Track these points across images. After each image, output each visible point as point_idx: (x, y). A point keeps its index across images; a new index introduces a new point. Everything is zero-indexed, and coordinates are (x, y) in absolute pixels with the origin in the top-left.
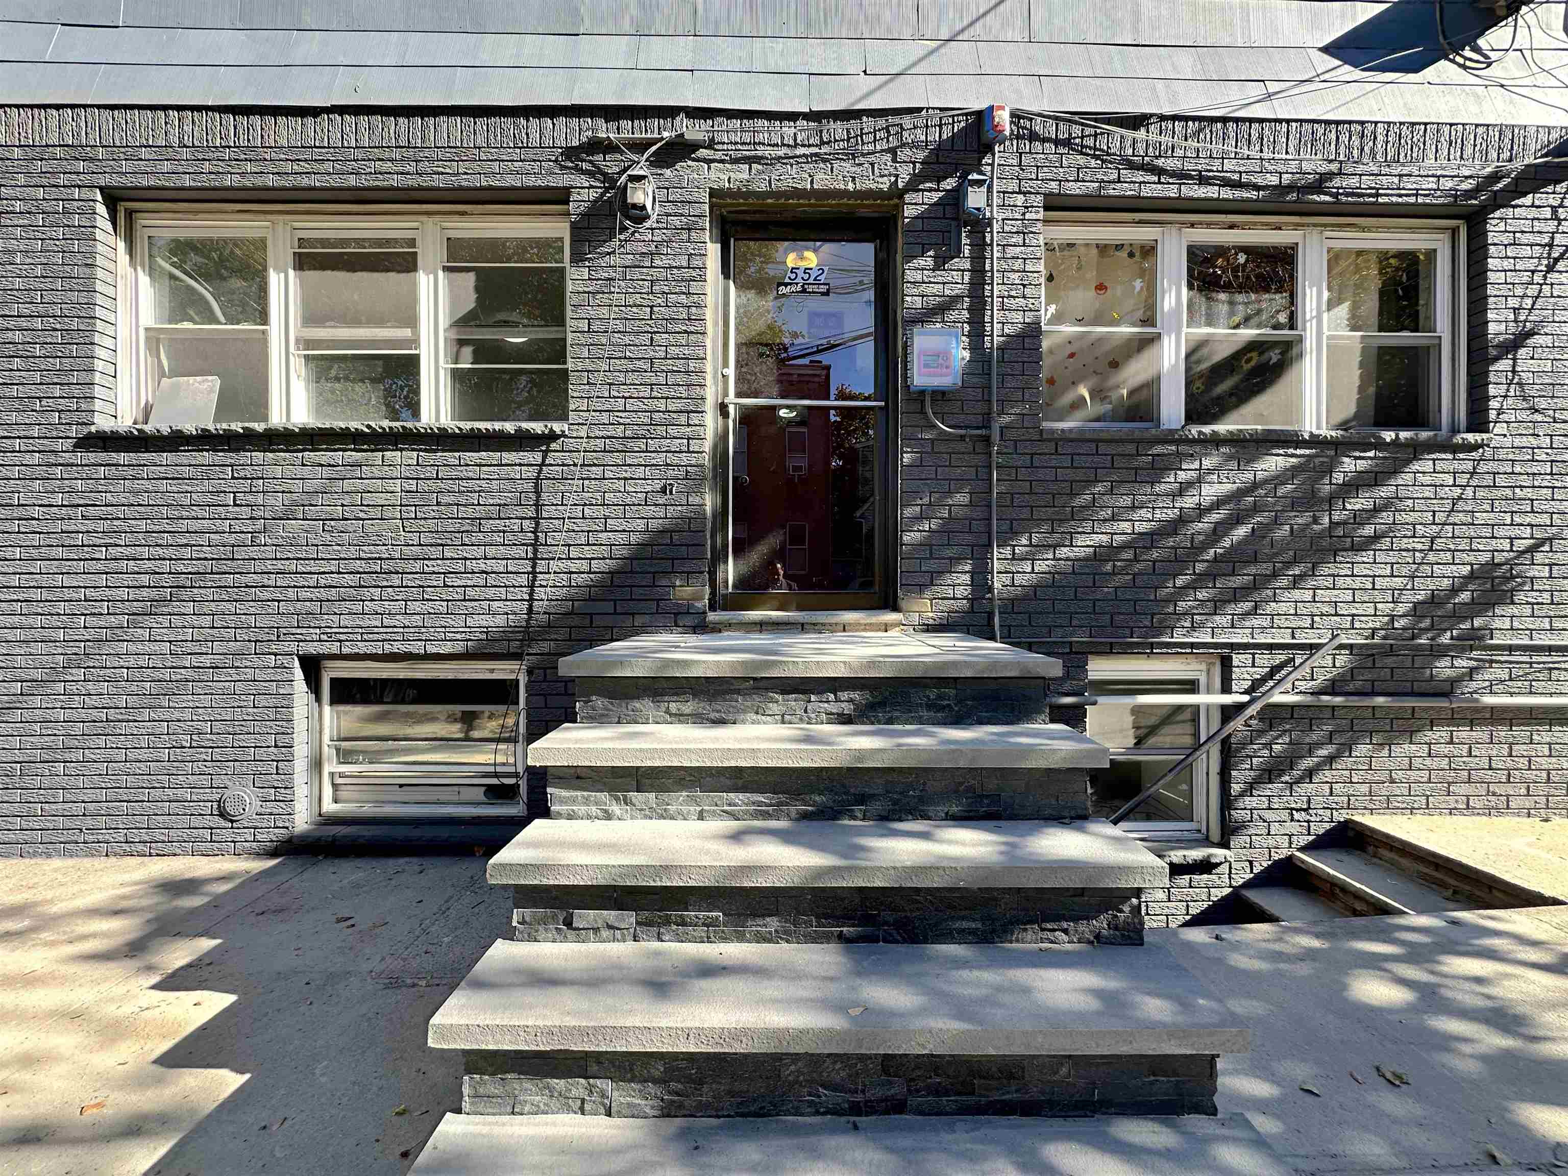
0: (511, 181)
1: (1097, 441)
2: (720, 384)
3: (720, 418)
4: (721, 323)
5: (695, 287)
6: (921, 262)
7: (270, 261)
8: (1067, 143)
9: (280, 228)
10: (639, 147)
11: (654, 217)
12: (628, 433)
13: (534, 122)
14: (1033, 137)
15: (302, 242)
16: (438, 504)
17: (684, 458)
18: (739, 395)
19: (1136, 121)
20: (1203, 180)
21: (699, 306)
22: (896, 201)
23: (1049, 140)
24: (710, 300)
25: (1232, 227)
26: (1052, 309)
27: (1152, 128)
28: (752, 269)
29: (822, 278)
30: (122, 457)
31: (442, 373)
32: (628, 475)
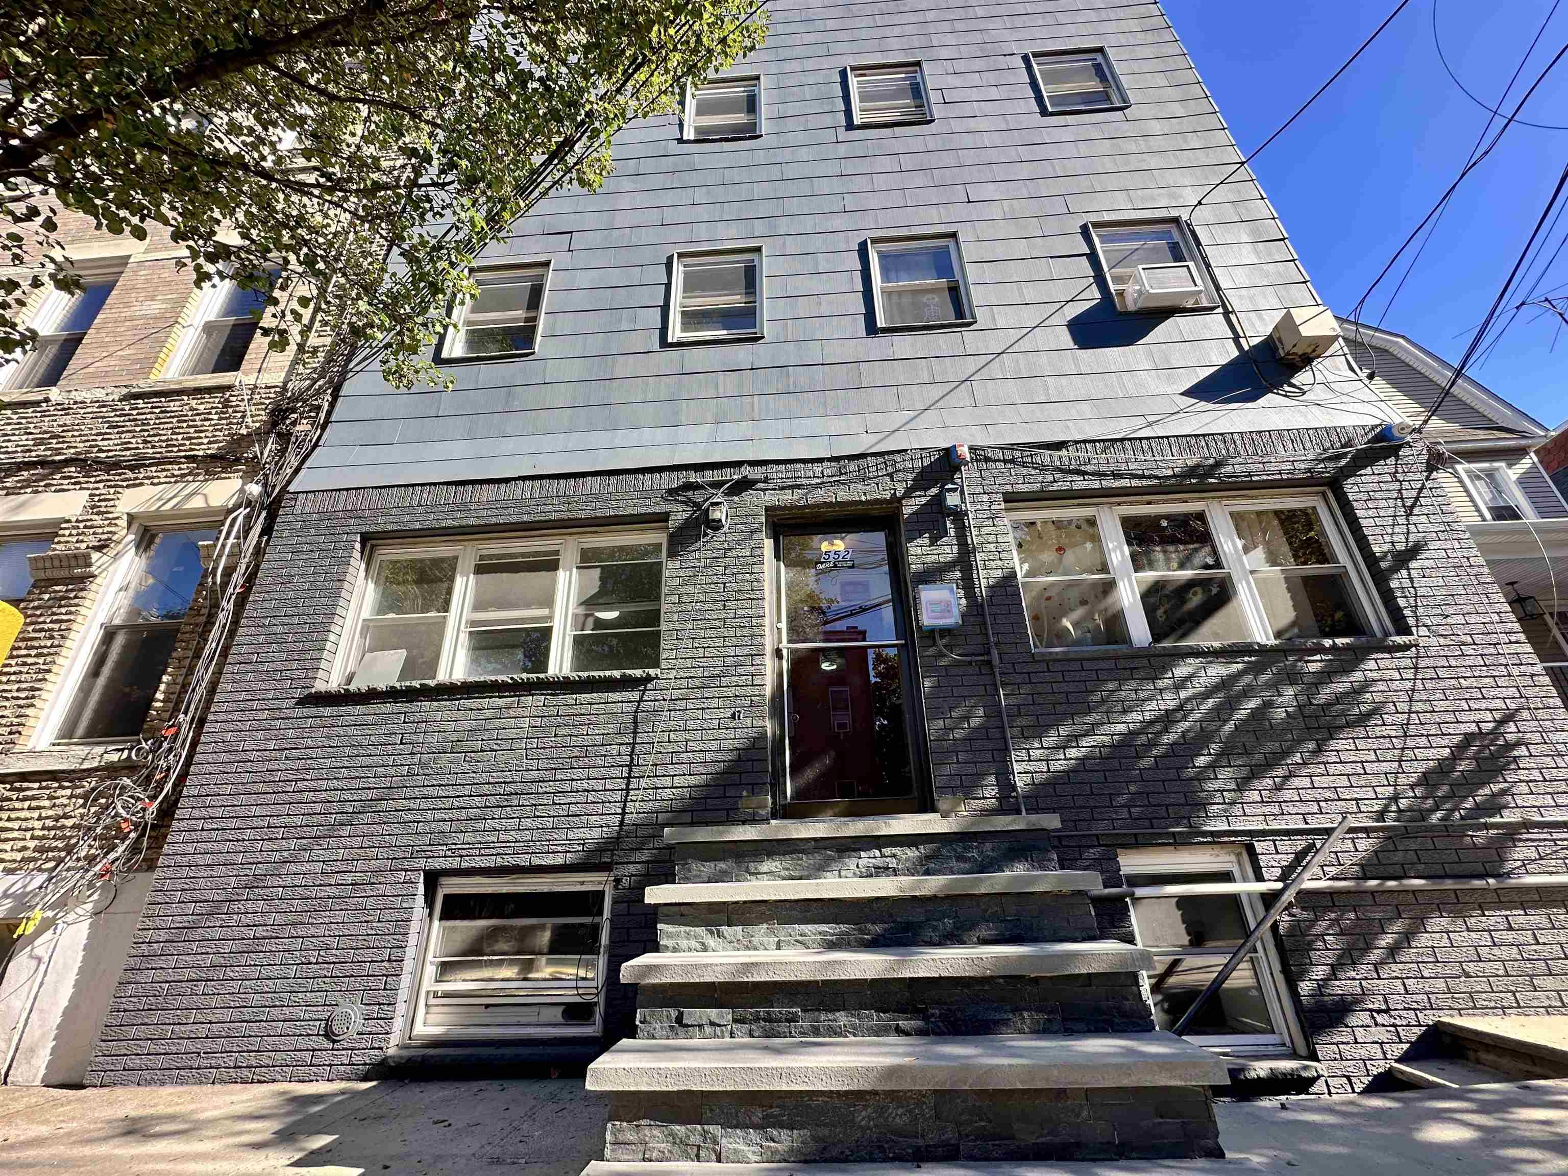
0: (630, 511)
1: (1082, 660)
2: (776, 636)
3: (776, 660)
4: (775, 592)
5: (756, 569)
6: (919, 541)
7: (459, 569)
8: (1013, 461)
9: (469, 550)
10: (717, 485)
11: (727, 527)
12: (706, 674)
13: (648, 476)
14: (987, 460)
15: (482, 557)
16: (556, 736)
17: (749, 690)
18: (789, 642)
19: (1059, 445)
20: (1116, 476)
21: (759, 581)
22: (896, 504)
23: (999, 460)
24: (767, 576)
25: (1149, 503)
26: (1026, 566)
27: (1070, 448)
28: (793, 555)
29: (848, 557)
30: (328, 711)
31: (567, 638)
32: (706, 706)
